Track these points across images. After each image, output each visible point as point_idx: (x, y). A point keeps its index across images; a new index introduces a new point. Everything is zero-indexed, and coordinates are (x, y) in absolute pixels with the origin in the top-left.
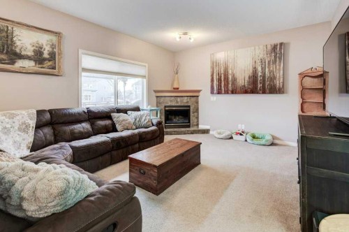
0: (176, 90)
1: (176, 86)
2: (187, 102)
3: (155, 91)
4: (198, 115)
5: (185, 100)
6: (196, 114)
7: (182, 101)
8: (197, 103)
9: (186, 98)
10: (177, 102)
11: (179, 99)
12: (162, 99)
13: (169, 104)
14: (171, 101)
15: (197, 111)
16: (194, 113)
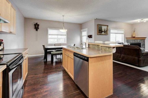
0: (134, 37)
1: (134, 36)
2: (140, 42)
3: (126, 38)
4: (145, 46)
5: (139, 41)
6: (144, 46)
7: (137, 42)
8: (144, 42)
9: (139, 40)
10: (135, 42)
11: (136, 41)
12: (129, 41)
13: (132, 42)
14: (132, 41)
15: (144, 45)
16: (142, 45)
